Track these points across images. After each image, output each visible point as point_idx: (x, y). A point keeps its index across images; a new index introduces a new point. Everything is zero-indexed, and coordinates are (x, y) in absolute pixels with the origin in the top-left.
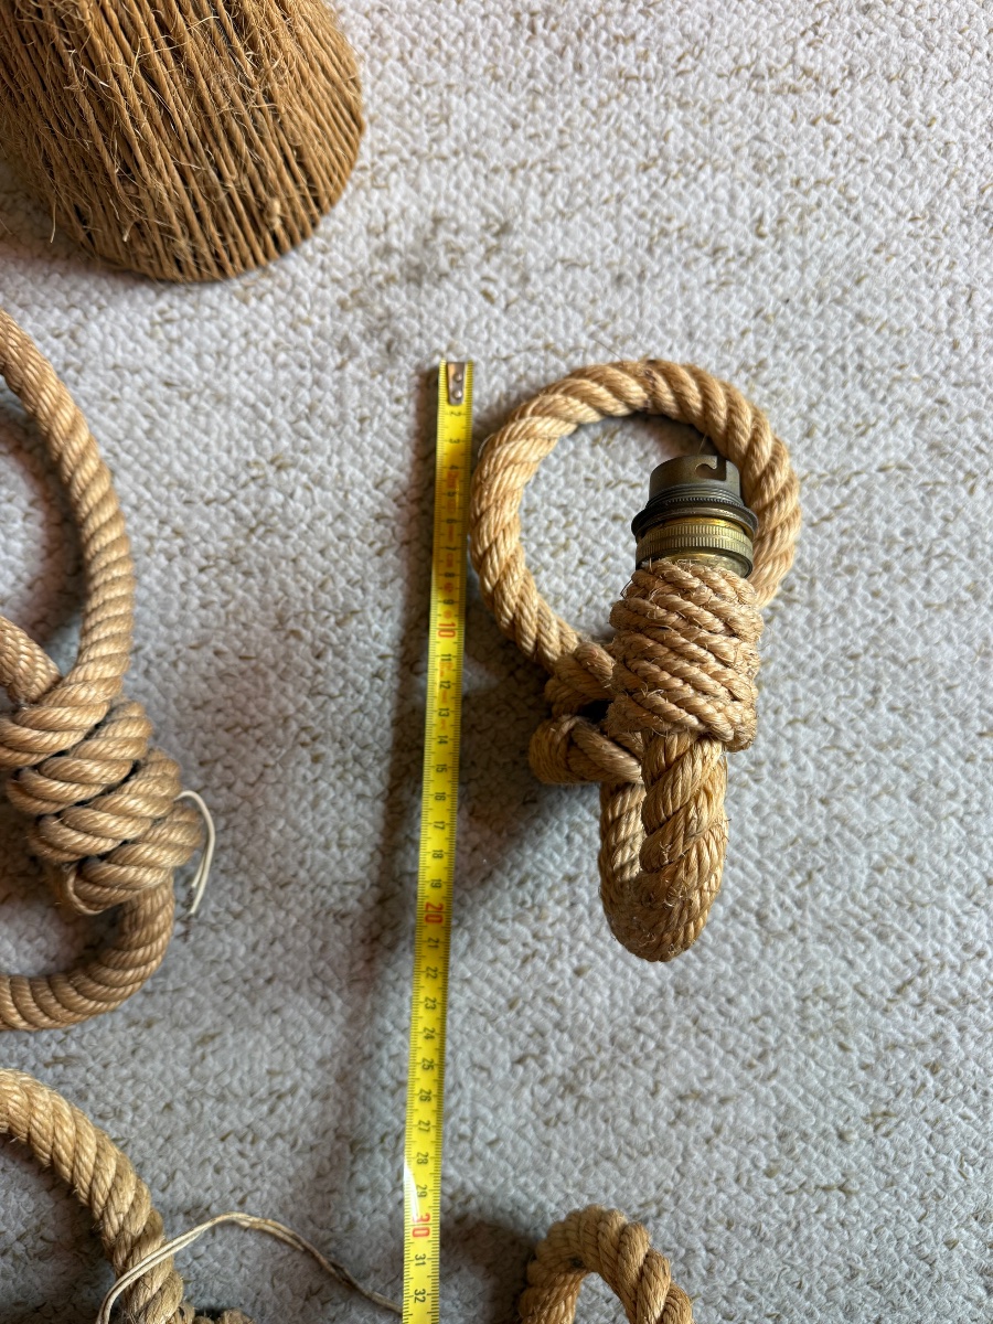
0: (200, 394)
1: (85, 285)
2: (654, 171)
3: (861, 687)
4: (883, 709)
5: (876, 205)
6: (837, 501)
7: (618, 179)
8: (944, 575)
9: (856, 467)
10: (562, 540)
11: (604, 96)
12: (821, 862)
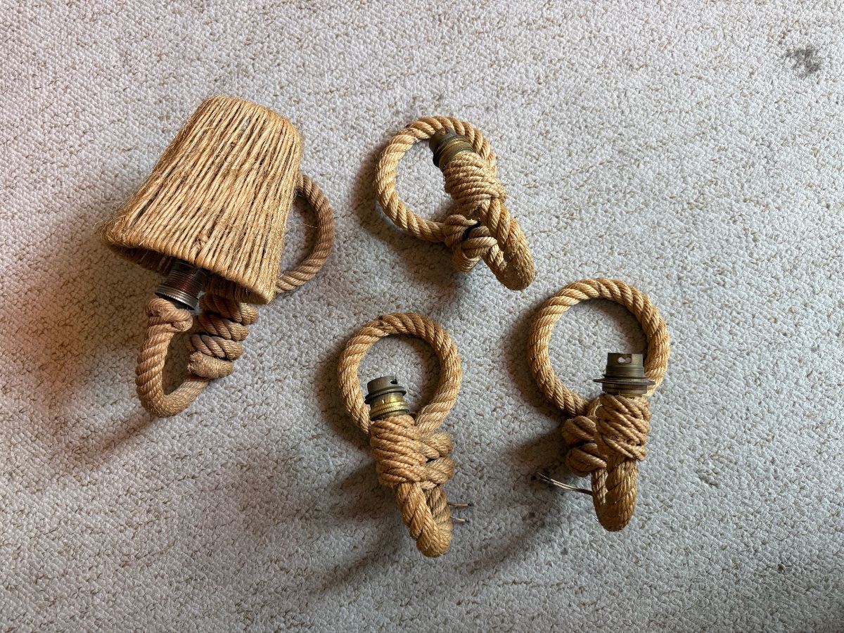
0: (334, 177)
2: (495, 66)
3: (606, 248)
4: (616, 254)
5: (583, 65)
6: (585, 179)
7: (482, 71)
8: (632, 200)
9: (590, 165)
11: (471, 41)
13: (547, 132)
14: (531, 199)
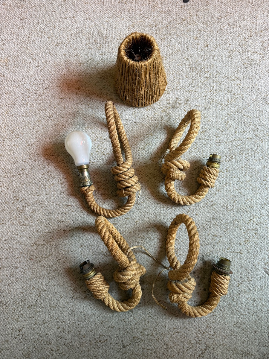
1: (123, 107)
2: (211, 92)
3: (244, 172)
4: (247, 176)
5: (247, 98)
6: (240, 143)
7: (206, 93)
8: (257, 155)
9: (243, 138)
10: (195, 147)
11: (204, 80)
12: (237, 199)
13: (228, 122)
14: (217, 147)
